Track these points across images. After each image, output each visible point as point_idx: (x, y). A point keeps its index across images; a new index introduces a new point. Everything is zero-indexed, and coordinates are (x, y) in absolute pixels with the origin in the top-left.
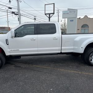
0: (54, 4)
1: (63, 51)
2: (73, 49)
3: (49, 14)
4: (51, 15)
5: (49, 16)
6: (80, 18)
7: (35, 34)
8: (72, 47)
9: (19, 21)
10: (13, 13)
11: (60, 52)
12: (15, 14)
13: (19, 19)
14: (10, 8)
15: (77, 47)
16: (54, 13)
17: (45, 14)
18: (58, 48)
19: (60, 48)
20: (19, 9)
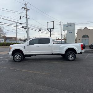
0: (54, 22)
1: (54, 53)
2: (59, 52)
3: (50, 29)
4: (52, 30)
5: (51, 30)
6: (81, 29)
7: (39, 44)
8: (59, 51)
9: (27, 33)
10: (23, 27)
11: (52, 53)
12: (24, 28)
13: (27, 32)
14: (21, 24)
15: (61, 51)
16: (53, 29)
17: (47, 29)
18: (51, 51)
19: (52, 51)
20: (27, 24)
